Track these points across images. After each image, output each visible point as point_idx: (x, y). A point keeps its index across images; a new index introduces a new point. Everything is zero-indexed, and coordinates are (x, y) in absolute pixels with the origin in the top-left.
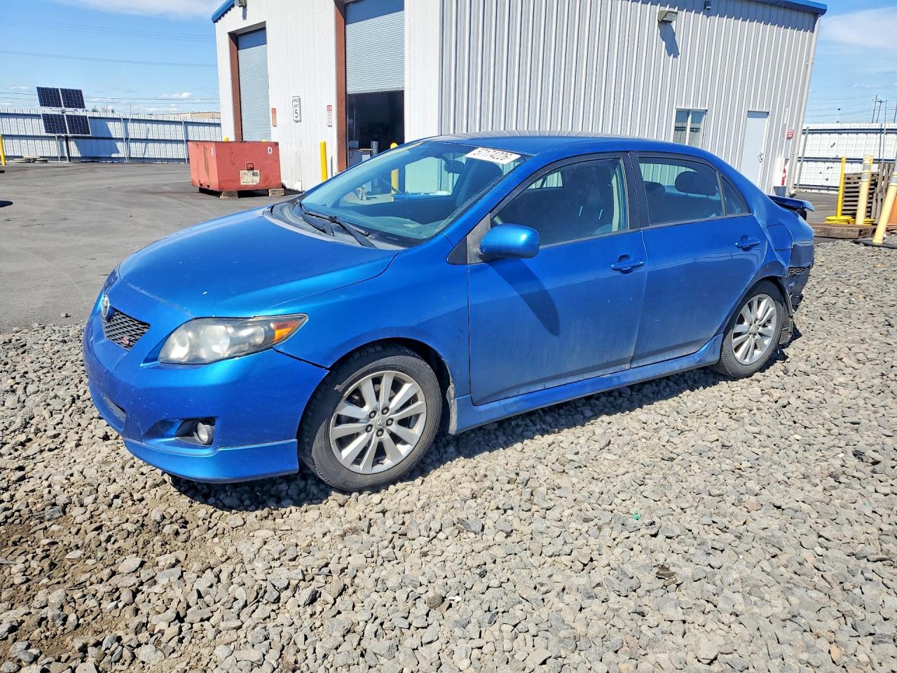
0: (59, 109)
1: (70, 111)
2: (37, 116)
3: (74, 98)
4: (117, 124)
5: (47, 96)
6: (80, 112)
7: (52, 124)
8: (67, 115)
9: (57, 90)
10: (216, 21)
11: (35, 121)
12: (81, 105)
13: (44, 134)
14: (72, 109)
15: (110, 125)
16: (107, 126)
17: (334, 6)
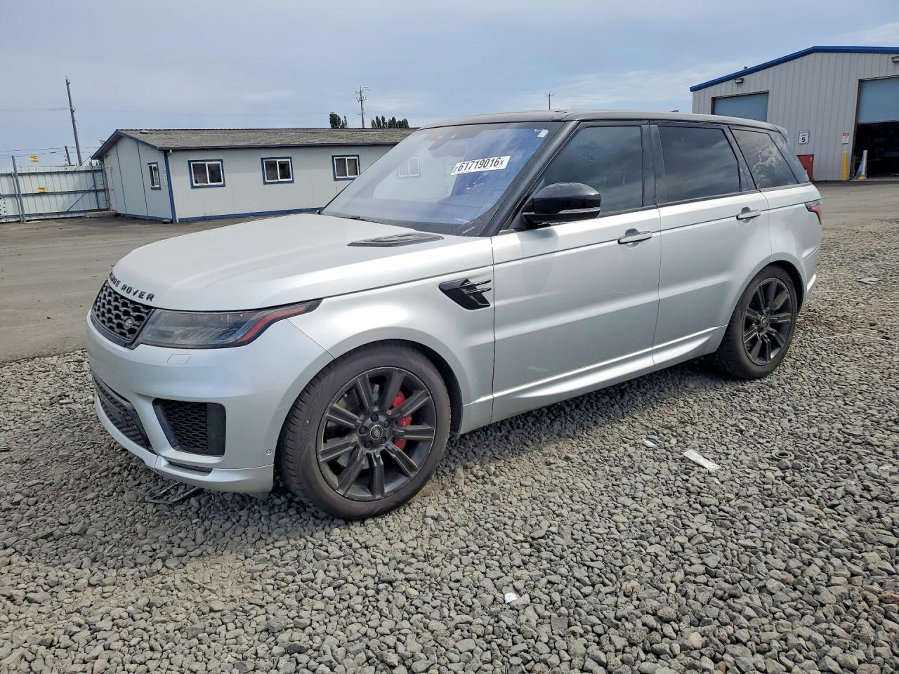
10: (696, 90)
17: (857, 82)
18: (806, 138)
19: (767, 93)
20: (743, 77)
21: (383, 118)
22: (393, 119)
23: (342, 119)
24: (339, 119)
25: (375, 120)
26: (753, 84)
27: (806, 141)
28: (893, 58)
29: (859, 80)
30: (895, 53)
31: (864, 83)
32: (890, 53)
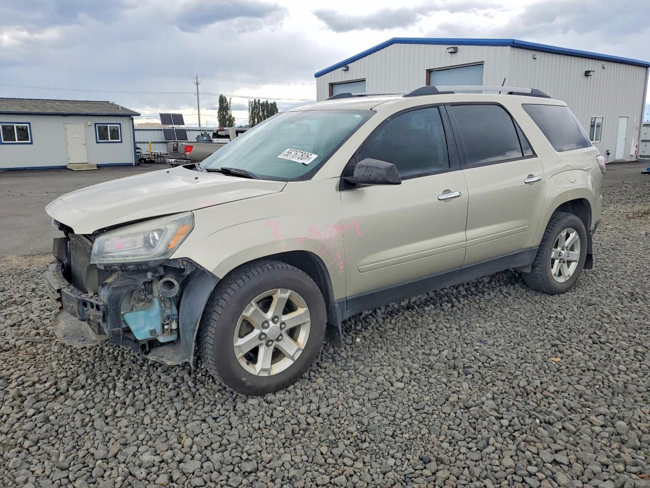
0: (171, 126)
2: (161, 130)
3: (179, 119)
5: (165, 118)
7: (168, 134)
8: (176, 129)
9: (170, 114)
10: (319, 76)
11: (159, 133)
12: (183, 123)
13: (163, 140)
14: (177, 126)
17: (425, 71)
19: (364, 80)
20: (348, 65)
21: (259, 100)
22: (267, 101)
23: (228, 100)
24: (226, 99)
26: (355, 72)
28: (448, 48)
29: (427, 70)
30: (450, 44)
31: (432, 73)
32: (447, 44)
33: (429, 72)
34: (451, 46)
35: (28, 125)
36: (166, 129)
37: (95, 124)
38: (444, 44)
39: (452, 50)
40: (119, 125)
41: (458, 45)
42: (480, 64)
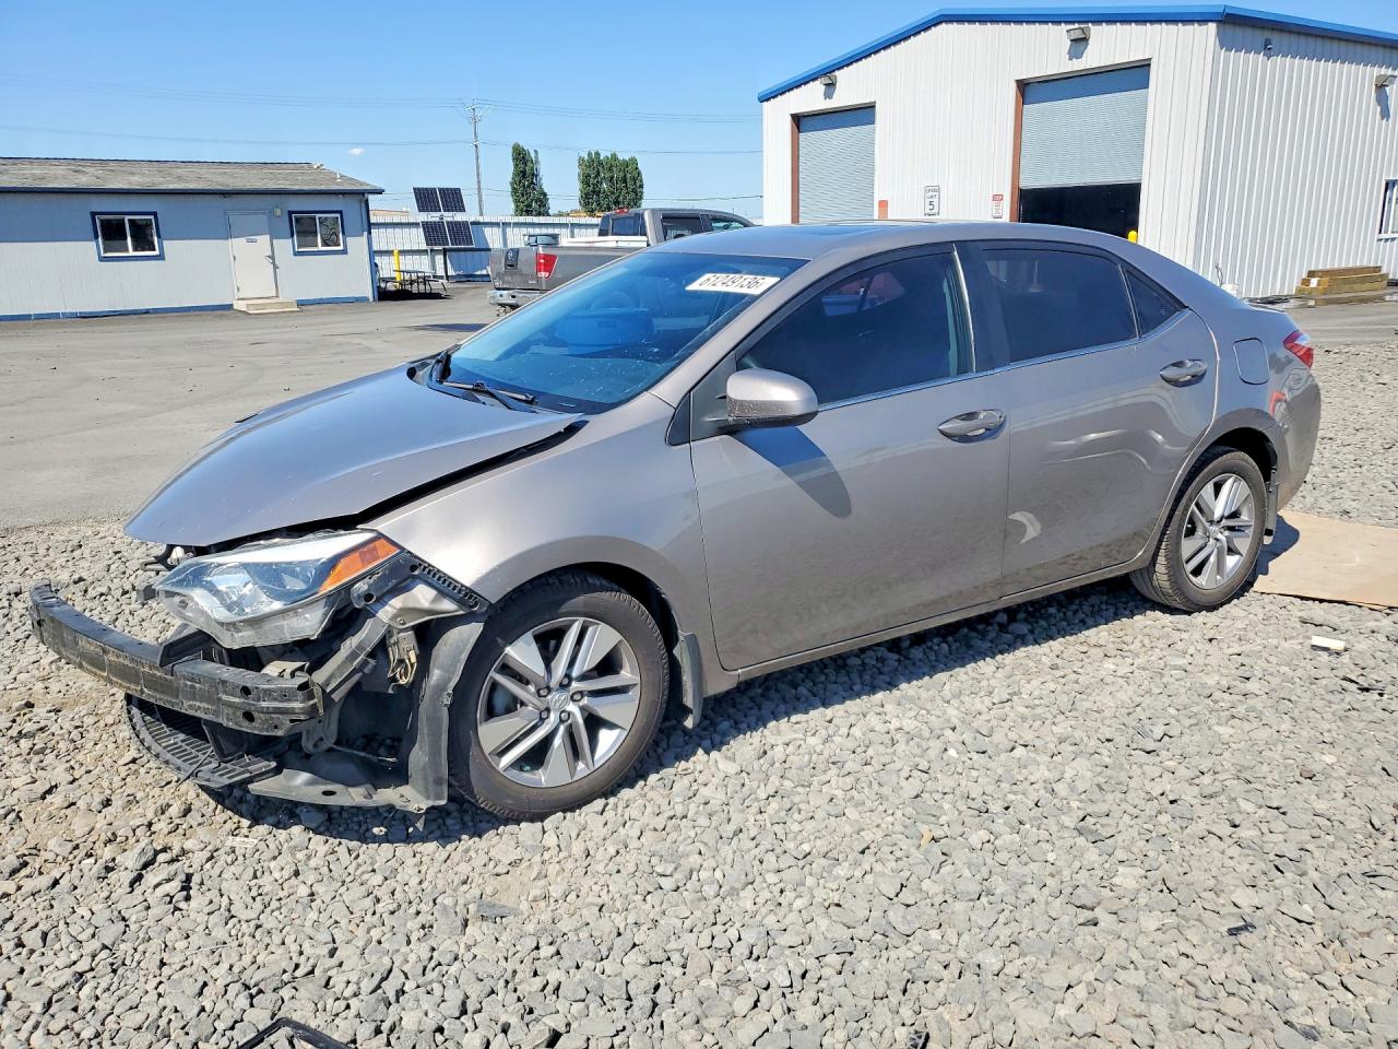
0: (438, 214)
1: (449, 217)
2: (416, 225)
3: (453, 199)
4: (495, 229)
5: (425, 198)
6: (459, 217)
7: (433, 232)
8: (448, 222)
9: (435, 189)
10: (767, 100)
11: (414, 230)
12: (462, 209)
13: (424, 246)
14: (451, 214)
15: (488, 231)
16: (483, 233)
17: (1014, 85)
18: (936, 204)
19: (871, 107)
20: (837, 73)
24: (527, 154)
25: (586, 158)
26: (851, 88)
27: (936, 210)
28: (1068, 31)
29: (1017, 81)
30: (1073, 22)
31: (1027, 88)
32: (1067, 22)
33: (1023, 86)
34: (1077, 26)
35: (152, 217)
36: (427, 223)
37: (290, 213)
38: (1059, 23)
39: (1078, 35)
40: (338, 215)
41: (1093, 22)
42: (1143, 67)
